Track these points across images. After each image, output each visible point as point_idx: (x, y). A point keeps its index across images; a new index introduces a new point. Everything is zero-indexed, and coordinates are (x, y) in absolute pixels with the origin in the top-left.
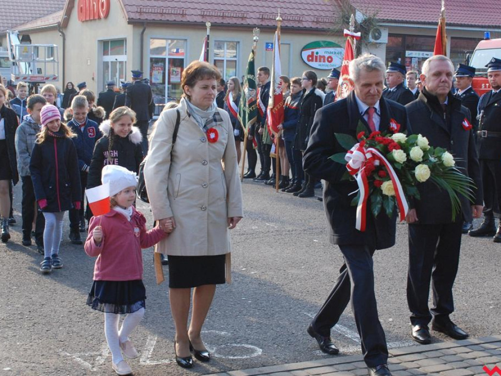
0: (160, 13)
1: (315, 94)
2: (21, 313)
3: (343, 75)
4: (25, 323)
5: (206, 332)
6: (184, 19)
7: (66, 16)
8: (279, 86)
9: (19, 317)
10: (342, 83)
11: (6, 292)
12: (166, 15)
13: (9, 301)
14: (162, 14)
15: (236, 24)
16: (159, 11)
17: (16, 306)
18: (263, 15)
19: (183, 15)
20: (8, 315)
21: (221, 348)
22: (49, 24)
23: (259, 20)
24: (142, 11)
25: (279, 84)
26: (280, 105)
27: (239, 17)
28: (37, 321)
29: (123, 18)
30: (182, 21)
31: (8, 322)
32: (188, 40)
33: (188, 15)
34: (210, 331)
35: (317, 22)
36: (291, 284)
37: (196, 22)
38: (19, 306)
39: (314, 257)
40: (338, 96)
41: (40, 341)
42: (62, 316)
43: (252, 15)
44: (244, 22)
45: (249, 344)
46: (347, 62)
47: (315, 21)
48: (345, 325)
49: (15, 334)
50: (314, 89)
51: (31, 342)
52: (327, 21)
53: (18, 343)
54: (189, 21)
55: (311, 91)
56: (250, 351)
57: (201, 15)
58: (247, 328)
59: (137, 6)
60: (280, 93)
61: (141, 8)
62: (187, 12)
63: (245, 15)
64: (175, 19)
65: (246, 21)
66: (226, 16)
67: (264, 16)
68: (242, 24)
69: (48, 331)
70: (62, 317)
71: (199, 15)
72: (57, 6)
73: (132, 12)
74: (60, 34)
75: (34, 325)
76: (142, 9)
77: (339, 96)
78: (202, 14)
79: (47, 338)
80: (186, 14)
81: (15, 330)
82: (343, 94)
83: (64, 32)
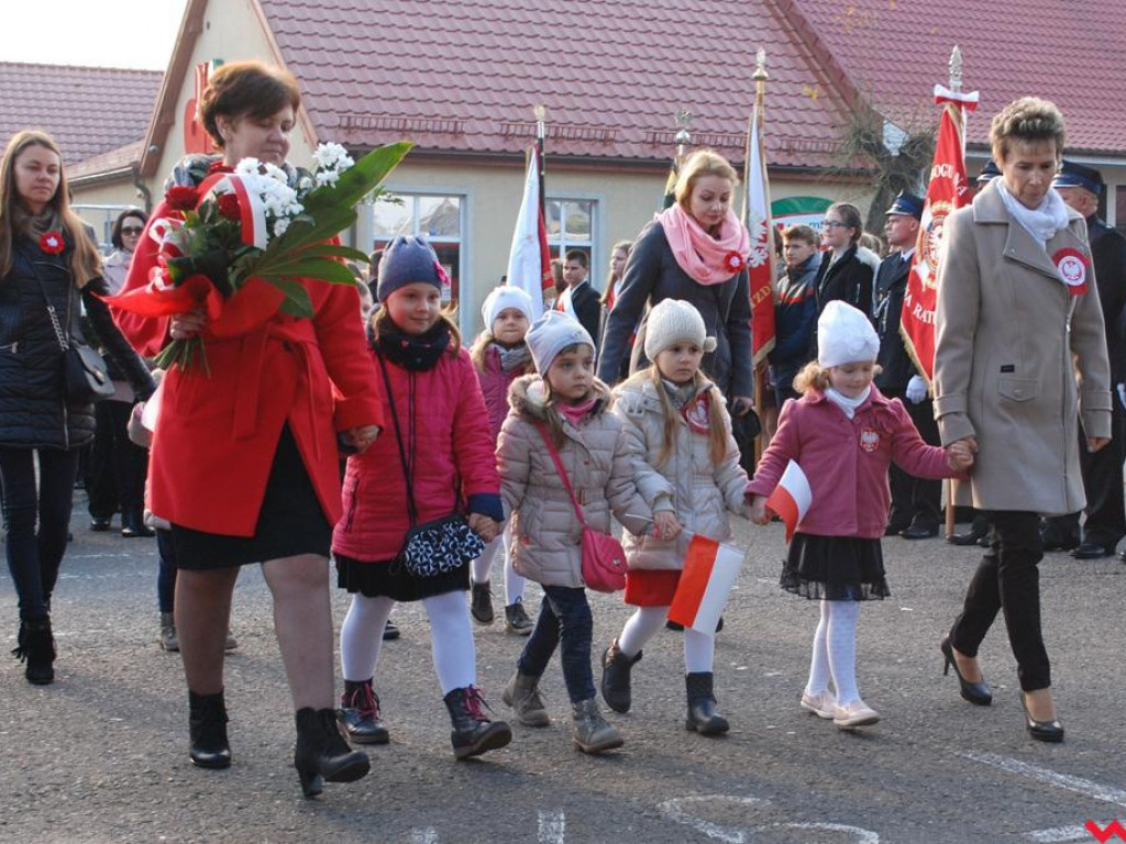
0: (398, 130)
1: (858, 261)
2: (151, 771)
3: (932, 203)
4: (170, 794)
5: (700, 799)
6: (459, 145)
7: (152, 148)
8: (760, 244)
9: (149, 780)
10: (931, 224)
11: (95, 728)
12: (413, 135)
13: (110, 748)
14: (403, 131)
15: (588, 155)
16: (394, 126)
17: (135, 757)
18: (655, 134)
19: (456, 134)
20: (114, 776)
21: (757, 833)
22: (107, 168)
23: (646, 147)
24: (353, 125)
25: (760, 241)
26: (761, 294)
27: (595, 139)
28: (202, 789)
29: (305, 141)
30: (453, 149)
31: (121, 792)
32: (469, 197)
33: (469, 134)
34: (710, 797)
35: (790, 151)
36: (887, 695)
37: (488, 150)
38: (140, 756)
39: (919, 641)
40: (918, 259)
41: (226, 831)
42: (272, 775)
43: (627, 134)
44: (608, 151)
45: (835, 822)
46: (945, 169)
47: (784, 147)
48: (1079, 776)
49: (147, 818)
50: (853, 249)
51: (199, 834)
52: (814, 148)
53: (163, 838)
54: (470, 149)
55: (846, 254)
56: (845, 836)
57: (502, 135)
58: (810, 789)
59: (338, 112)
60: (763, 263)
61: (349, 118)
62: (466, 127)
63: (611, 135)
64: (435, 143)
65: (614, 149)
66: (563, 137)
67: (658, 136)
68: (604, 156)
69: (240, 808)
70: (273, 778)
71: (497, 134)
72: (125, 132)
73: (327, 127)
74: (139, 192)
75: (196, 798)
76: (352, 120)
77: (922, 258)
78: (504, 132)
79: (244, 823)
80: (462, 132)
81: (145, 809)
82: (933, 253)
83: (149, 186)
